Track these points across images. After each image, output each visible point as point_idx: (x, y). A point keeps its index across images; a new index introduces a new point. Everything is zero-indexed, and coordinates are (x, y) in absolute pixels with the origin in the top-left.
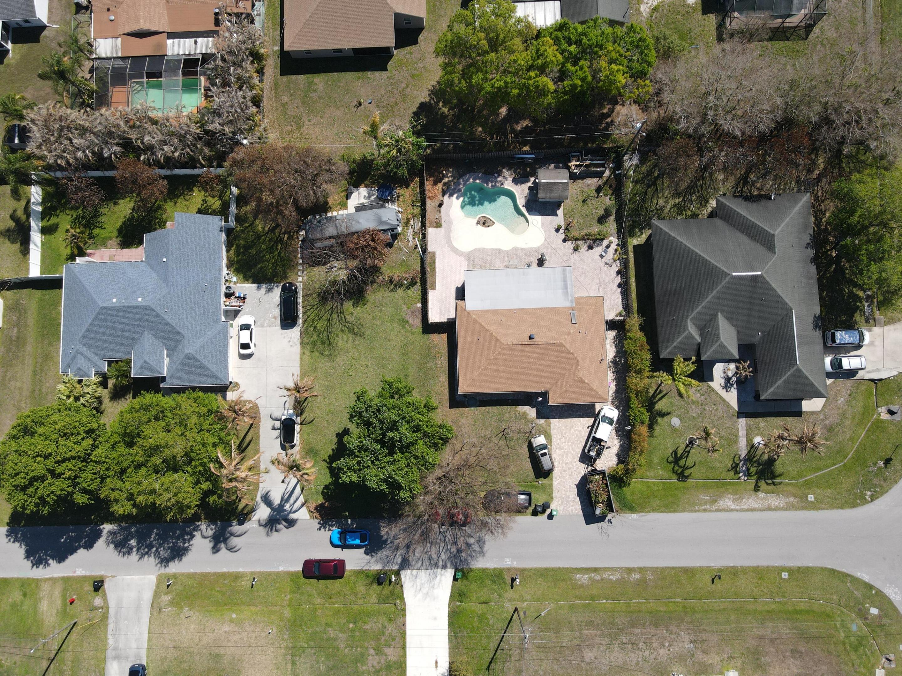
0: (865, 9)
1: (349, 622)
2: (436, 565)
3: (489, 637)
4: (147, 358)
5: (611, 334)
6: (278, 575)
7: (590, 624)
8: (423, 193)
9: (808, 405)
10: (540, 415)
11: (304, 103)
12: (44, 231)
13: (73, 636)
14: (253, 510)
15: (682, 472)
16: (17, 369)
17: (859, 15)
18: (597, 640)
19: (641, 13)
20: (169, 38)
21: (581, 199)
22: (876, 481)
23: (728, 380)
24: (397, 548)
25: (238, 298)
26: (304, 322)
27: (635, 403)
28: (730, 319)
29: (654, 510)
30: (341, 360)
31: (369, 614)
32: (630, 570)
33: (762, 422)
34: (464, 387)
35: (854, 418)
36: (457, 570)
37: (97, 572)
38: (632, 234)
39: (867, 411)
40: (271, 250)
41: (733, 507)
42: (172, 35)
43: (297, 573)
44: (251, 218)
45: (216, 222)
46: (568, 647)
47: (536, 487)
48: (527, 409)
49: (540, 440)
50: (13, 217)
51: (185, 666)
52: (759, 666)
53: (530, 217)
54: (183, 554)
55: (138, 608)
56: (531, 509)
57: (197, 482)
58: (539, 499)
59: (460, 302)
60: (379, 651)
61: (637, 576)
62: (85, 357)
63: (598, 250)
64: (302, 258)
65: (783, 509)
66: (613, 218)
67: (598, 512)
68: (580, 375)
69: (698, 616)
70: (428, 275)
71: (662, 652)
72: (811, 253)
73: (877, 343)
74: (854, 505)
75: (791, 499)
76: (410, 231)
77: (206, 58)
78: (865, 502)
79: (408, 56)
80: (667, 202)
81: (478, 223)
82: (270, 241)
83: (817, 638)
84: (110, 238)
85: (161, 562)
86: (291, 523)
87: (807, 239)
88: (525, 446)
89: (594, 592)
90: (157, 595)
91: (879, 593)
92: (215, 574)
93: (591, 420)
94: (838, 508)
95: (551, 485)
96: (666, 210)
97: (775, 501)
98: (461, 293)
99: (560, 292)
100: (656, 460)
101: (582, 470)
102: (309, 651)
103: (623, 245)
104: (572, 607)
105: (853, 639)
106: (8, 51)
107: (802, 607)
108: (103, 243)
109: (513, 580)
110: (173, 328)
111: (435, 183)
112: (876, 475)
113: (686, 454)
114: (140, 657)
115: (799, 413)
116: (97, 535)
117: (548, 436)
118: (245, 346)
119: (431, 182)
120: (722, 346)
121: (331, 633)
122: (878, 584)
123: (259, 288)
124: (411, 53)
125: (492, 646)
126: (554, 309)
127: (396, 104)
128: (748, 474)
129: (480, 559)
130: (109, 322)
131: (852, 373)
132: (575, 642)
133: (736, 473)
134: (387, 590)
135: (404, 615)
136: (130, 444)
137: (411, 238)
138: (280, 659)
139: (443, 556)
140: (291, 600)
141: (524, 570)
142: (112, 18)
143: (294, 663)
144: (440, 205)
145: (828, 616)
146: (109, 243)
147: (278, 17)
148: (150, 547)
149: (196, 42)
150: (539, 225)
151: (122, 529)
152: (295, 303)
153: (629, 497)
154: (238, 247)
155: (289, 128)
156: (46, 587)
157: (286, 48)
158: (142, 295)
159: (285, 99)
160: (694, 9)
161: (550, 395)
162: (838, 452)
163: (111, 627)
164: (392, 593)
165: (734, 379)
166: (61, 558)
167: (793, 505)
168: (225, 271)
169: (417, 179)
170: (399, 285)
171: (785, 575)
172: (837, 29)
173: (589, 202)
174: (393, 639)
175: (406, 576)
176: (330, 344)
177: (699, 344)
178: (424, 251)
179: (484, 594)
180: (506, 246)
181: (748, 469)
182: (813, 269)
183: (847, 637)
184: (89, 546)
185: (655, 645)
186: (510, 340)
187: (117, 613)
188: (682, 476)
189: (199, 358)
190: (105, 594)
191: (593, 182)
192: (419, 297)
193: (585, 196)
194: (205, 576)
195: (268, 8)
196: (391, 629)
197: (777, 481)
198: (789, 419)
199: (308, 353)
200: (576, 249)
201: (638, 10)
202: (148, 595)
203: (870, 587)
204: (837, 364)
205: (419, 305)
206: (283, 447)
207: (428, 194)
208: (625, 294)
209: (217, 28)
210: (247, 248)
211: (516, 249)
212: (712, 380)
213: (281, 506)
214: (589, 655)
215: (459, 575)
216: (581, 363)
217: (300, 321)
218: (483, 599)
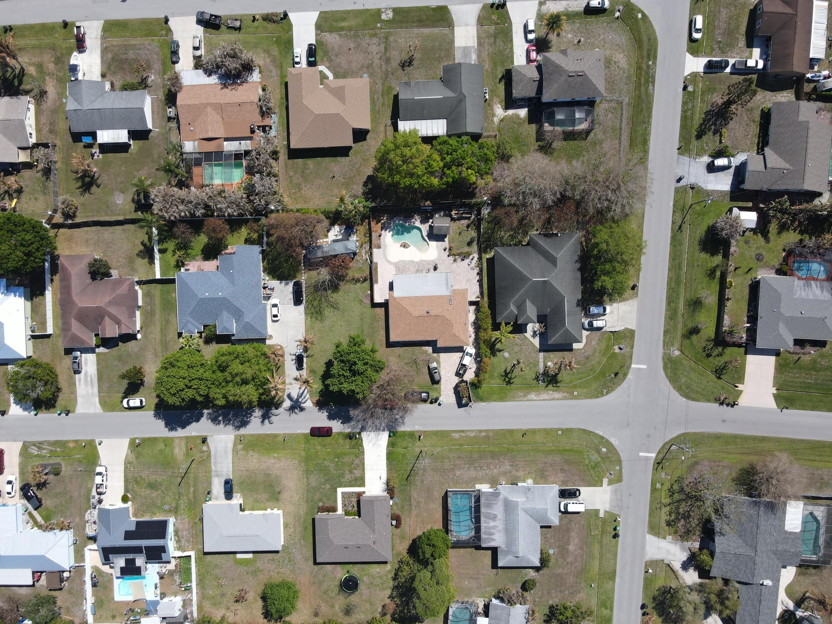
0: (622, 120)
1: (335, 458)
2: (379, 430)
3: (407, 464)
4: (225, 324)
5: (473, 308)
6: (297, 435)
7: (459, 457)
8: (370, 229)
9: (575, 346)
10: (434, 351)
11: (302, 176)
12: (161, 251)
13: (193, 465)
14: (283, 402)
15: (509, 381)
16: (152, 328)
17: (618, 123)
18: (463, 466)
19: (494, 122)
20: (225, 141)
21: (458, 232)
22: (609, 384)
23: (535, 332)
24: (359, 421)
25: (270, 289)
26: (306, 302)
27: (483, 346)
28: (533, 302)
29: (494, 401)
30: (327, 323)
31: (345, 454)
32: (480, 431)
33: (552, 355)
34: (393, 338)
35: (600, 352)
36: (390, 432)
37: (204, 434)
38: (485, 252)
39: (608, 348)
40: (287, 261)
41: (535, 398)
42: (227, 139)
43: (307, 434)
44: (275, 244)
45: (257, 249)
46: (447, 469)
47: (432, 389)
48: (427, 348)
49: (435, 365)
50: (142, 243)
51: (253, 479)
52: (544, 477)
53: (430, 243)
54: (247, 424)
55: (226, 452)
56: (429, 401)
57: (257, 389)
58: (433, 395)
59: (391, 292)
60: (351, 472)
61: (484, 434)
62: (191, 323)
63: (467, 261)
64: (304, 266)
65: (561, 399)
66: (475, 242)
67: (464, 402)
68: (454, 332)
69: (514, 453)
70: (373, 275)
71: (495, 471)
72: (578, 265)
73: (615, 312)
74: (597, 397)
75: (565, 394)
76: (364, 251)
77: (247, 153)
78: (603, 395)
79: (361, 148)
80: (505, 234)
81: (401, 246)
82: (286, 256)
83: (573, 463)
84: (197, 255)
85: (236, 428)
86: (302, 409)
87: (576, 258)
88: (426, 368)
89: (462, 442)
90: (235, 445)
91: (607, 441)
92: (264, 434)
93: (462, 354)
94: (589, 398)
95: (440, 388)
96: (505, 238)
97: (557, 395)
98: (391, 287)
99: (444, 287)
100: (496, 375)
101: (456, 380)
102: (315, 472)
103: (480, 259)
104: (450, 450)
105: (592, 463)
106: (130, 145)
107: (567, 448)
108: (194, 258)
109: (420, 437)
110: (238, 309)
111: (377, 223)
112: (610, 381)
113: (512, 371)
114: (229, 476)
115: (571, 350)
116: (202, 415)
117: (438, 363)
118: (275, 316)
119: (375, 222)
120: (528, 316)
121: (326, 463)
122: (606, 436)
123: (281, 283)
124: (362, 146)
125: (409, 469)
126: (440, 296)
127: (354, 176)
128: (544, 381)
129: (402, 426)
130: (204, 305)
131: (599, 329)
132: (451, 467)
133: (537, 381)
134: (354, 441)
135: (364, 455)
136: (223, 371)
137: (364, 255)
138: (300, 476)
139: (383, 425)
140: (304, 447)
141: (425, 432)
142: (192, 129)
143: (307, 478)
144: (380, 236)
145: (581, 452)
146: (197, 258)
147: (285, 124)
148: (230, 420)
149: (240, 143)
150: (435, 247)
151: (214, 412)
152: (301, 291)
153: (481, 394)
154: (268, 260)
155: (294, 191)
156: (177, 441)
157: (292, 147)
158: (221, 291)
159: (291, 174)
160: (524, 121)
161: (438, 342)
162: (591, 370)
163: (212, 461)
164: (357, 443)
165: (538, 332)
166: (183, 427)
167: (566, 397)
168: (262, 274)
169: (367, 221)
170: (358, 281)
171: (560, 432)
172: (604, 133)
173: (463, 233)
174: (358, 466)
175: (364, 435)
176: (321, 313)
177: (517, 315)
178: (371, 262)
179: (405, 444)
180: (417, 259)
181: (544, 379)
182: (579, 274)
183: (590, 462)
184: (198, 420)
185: (492, 467)
186: (417, 313)
187: (215, 454)
188: (509, 383)
189: (252, 324)
190: (208, 445)
191: (465, 222)
192: (369, 288)
193: (461, 230)
194: (259, 435)
195: (279, 118)
196: (357, 461)
197: (558, 385)
198: (566, 353)
199: (309, 319)
200: (455, 260)
201: (492, 120)
202: (230, 445)
203: (602, 438)
204: (591, 324)
205: (369, 292)
206: (298, 369)
207: (373, 229)
208: (481, 286)
209: (252, 135)
210: (273, 260)
211: (422, 261)
212: (526, 332)
213: (297, 399)
214: (458, 473)
215: (392, 434)
216: (454, 325)
217: (304, 301)
218: (404, 446)
